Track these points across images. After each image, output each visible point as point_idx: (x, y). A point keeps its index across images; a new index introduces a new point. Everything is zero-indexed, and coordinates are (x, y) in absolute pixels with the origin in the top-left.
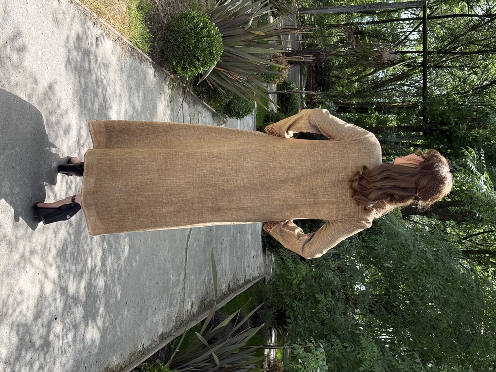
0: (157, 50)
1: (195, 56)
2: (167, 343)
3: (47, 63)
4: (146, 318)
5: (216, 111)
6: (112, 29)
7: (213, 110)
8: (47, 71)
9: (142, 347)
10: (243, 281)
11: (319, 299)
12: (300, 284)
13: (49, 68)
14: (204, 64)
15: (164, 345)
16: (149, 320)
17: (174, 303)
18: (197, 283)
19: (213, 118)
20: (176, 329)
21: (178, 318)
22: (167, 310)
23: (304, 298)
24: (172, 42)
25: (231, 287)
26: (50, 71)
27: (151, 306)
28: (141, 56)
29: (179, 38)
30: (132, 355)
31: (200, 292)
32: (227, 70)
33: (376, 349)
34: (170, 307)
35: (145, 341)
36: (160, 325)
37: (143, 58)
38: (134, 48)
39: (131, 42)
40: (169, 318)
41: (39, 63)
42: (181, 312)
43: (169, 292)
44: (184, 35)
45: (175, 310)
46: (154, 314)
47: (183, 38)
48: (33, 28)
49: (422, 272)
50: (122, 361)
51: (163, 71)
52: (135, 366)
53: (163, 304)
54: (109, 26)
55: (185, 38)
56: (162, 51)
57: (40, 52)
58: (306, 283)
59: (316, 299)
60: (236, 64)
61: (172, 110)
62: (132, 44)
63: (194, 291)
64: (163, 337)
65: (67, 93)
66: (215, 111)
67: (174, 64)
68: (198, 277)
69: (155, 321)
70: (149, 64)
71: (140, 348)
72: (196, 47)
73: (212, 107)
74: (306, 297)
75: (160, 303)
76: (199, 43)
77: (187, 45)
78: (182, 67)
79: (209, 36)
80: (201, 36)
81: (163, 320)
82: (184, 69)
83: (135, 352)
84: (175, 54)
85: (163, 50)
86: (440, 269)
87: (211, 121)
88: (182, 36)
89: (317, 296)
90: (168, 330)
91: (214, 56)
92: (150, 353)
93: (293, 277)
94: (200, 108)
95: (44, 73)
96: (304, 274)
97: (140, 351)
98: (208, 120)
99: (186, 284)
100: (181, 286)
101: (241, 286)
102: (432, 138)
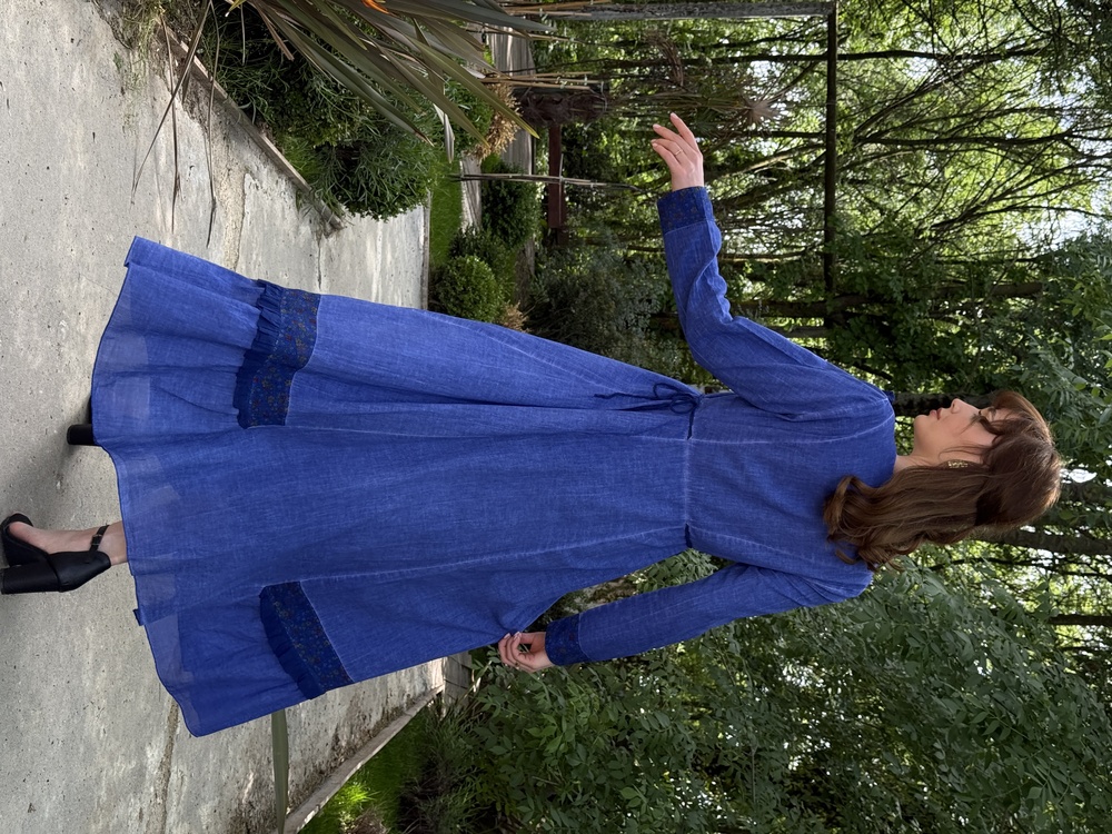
5: (309, 180)
7: (298, 176)
10: (379, 717)
12: (570, 752)
19: (298, 207)
23: (580, 800)
25: (342, 742)
31: (231, 788)
58: (587, 746)
66: (304, 182)
87: (291, 214)
93: (546, 732)
94: (252, 158)
98: (278, 206)
100: (150, 790)
101: (373, 734)
102: (846, 334)
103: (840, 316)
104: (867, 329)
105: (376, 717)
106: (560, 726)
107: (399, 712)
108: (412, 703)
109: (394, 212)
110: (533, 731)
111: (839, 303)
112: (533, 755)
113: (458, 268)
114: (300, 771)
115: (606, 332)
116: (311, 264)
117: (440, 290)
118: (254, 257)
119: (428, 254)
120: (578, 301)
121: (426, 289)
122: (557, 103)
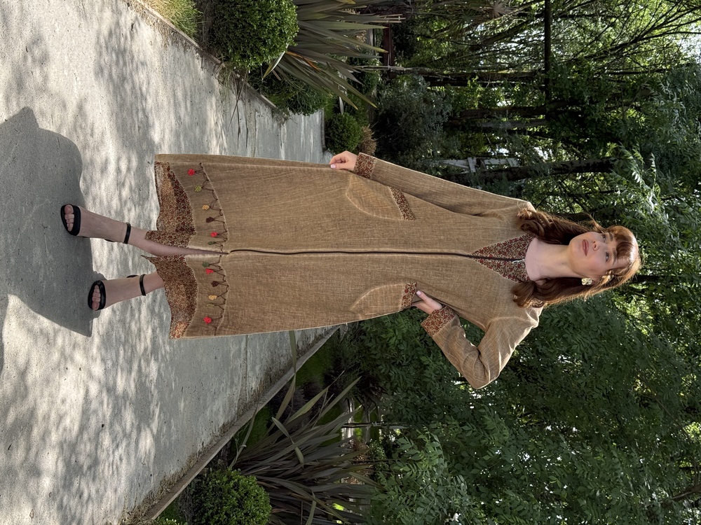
0: (205, 30)
1: (260, 39)
2: (231, 437)
3: (76, 71)
4: (205, 408)
5: (276, 105)
6: (150, 9)
8: (76, 83)
9: (201, 446)
10: (313, 338)
11: (425, 363)
12: (400, 343)
13: (78, 79)
14: (273, 50)
15: (228, 440)
16: (209, 409)
17: (235, 381)
18: (261, 350)
19: (273, 116)
20: (239, 416)
21: (241, 401)
22: (228, 392)
23: (405, 363)
24: (226, 20)
25: (300, 348)
26: (80, 83)
27: (209, 390)
28: (184, 41)
29: (237, 13)
30: (191, 458)
31: (264, 361)
32: (301, 54)
33: (506, 432)
34: (231, 387)
35: (205, 438)
36: (221, 413)
37: (188, 44)
38: (177, 32)
39: (173, 23)
40: (231, 401)
41: (66, 74)
42: (244, 392)
43: (230, 368)
44: (244, 8)
45: (237, 391)
46: (214, 400)
47: (242, 13)
48: (56, 25)
49: (569, 326)
50: (179, 469)
51: (213, 60)
52: (197, 474)
53: (223, 385)
54: (146, 6)
55: (244, 12)
56: (211, 31)
57: (66, 57)
58: (407, 342)
59: (421, 363)
60: (313, 44)
61: (224, 113)
62: (173, 26)
63: (258, 361)
64: (225, 429)
65: (101, 111)
66: (275, 106)
67: (230, 51)
68: (261, 342)
69: (214, 409)
70: (195, 51)
71: (199, 448)
72: (261, 26)
73: (272, 101)
74: (408, 362)
75: (220, 384)
76: (265, 20)
77: (249, 23)
78: (241, 55)
79: (279, 9)
80: (269, 10)
81: (224, 407)
82: (244, 57)
83: (194, 454)
84: (230, 35)
85: (213, 30)
86: (591, 322)
87: (270, 122)
88: (240, 10)
89: (423, 359)
90: (229, 419)
91: (286, 38)
92: (212, 454)
93: (389, 335)
94: (257, 104)
95: (73, 87)
96: (405, 330)
97: (200, 453)
99: (248, 354)
100: (242, 357)
101: (310, 346)
102: (558, 124)
103: (553, 113)
104: (569, 120)
105: (312, 339)
106: (395, 332)
107: (321, 337)
108: (327, 333)
109: (313, 112)
110: (383, 336)
111: (553, 106)
112: (385, 346)
114: (286, 358)
115: (418, 135)
116: (278, 139)
117: (331, 131)
120: (402, 119)
121: (323, 131)
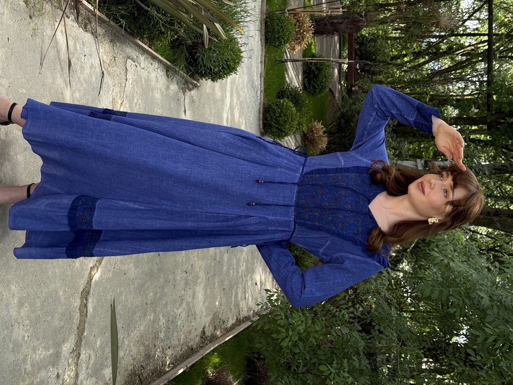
7: (164, 60)
25: (208, 334)
66: (169, 63)
87: (163, 79)
102: (497, 133)
103: (495, 124)
106: (288, 333)
108: (256, 314)
110: (274, 336)
111: (493, 118)
112: (278, 347)
113: (277, 105)
116: (179, 104)
117: (268, 116)
118: (135, 101)
119: (262, 99)
121: (261, 116)
122: (341, 23)
